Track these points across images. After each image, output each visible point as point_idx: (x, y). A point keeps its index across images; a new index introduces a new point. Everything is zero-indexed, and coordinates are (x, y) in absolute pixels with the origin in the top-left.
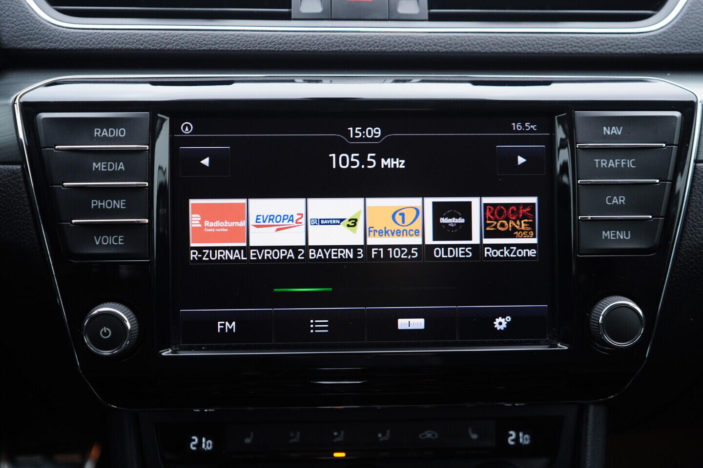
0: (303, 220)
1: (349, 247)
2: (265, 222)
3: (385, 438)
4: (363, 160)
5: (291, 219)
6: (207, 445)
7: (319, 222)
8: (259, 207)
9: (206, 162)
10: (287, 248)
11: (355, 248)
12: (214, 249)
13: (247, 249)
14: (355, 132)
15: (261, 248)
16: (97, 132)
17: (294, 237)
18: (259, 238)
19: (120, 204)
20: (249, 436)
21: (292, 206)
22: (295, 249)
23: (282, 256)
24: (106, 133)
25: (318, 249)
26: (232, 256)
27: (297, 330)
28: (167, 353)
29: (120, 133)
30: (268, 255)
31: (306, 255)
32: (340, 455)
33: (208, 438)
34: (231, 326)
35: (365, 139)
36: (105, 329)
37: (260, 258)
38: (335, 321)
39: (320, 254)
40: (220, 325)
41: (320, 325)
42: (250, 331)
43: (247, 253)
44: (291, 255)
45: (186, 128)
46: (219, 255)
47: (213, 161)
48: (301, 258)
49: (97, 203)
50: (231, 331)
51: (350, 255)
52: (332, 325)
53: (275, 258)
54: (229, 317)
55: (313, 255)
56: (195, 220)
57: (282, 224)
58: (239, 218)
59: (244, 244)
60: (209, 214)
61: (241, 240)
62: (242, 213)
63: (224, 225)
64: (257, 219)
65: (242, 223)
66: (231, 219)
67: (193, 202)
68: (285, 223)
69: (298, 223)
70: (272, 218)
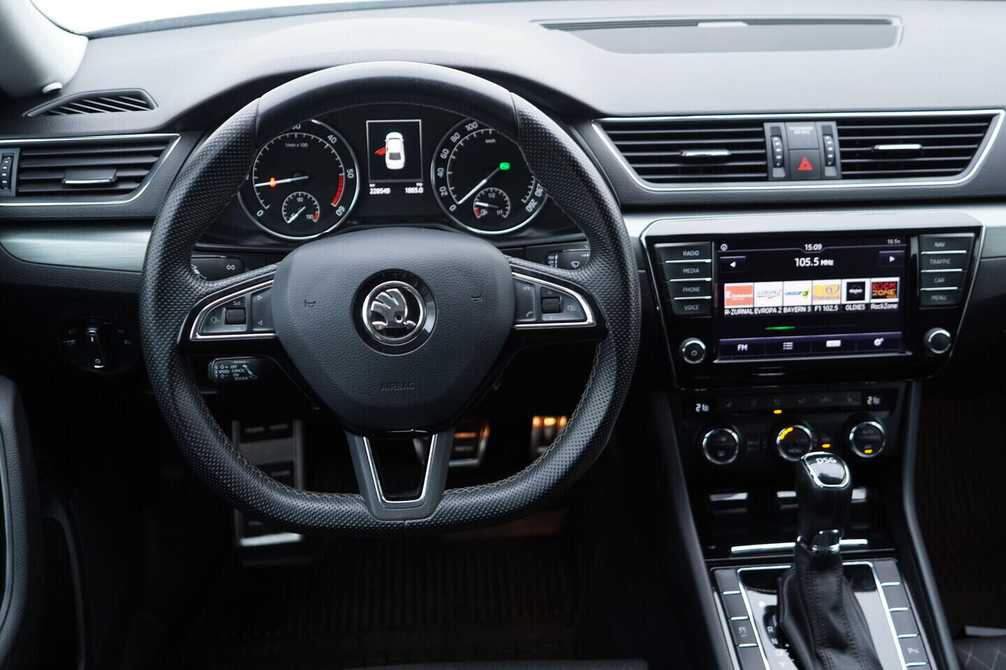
0: (781, 293)
1: (804, 306)
2: (762, 295)
3: (803, 402)
4: (812, 261)
5: (775, 293)
6: (706, 408)
7: (789, 294)
8: (760, 287)
9: (733, 265)
10: (773, 307)
11: (807, 307)
12: (737, 309)
13: (753, 309)
14: (809, 247)
15: (760, 308)
16: (685, 253)
17: (776, 302)
18: (759, 303)
19: (697, 290)
20: (729, 403)
21: (776, 286)
22: (777, 308)
23: (770, 311)
24: (689, 254)
25: (788, 307)
26: (746, 312)
27: (777, 348)
28: (716, 361)
29: (696, 253)
30: (763, 311)
31: (783, 310)
32: (778, 412)
33: (706, 405)
34: (745, 347)
35: (813, 251)
36: (694, 351)
37: (759, 312)
38: (796, 343)
39: (789, 310)
40: (739, 347)
41: (789, 346)
42: (754, 350)
43: (753, 311)
44: (775, 311)
45: (724, 247)
46: (739, 312)
47: (737, 264)
48: (779, 312)
49: (685, 289)
50: (744, 350)
51: (804, 310)
52: (794, 345)
53: (767, 313)
54: (744, 343)
55: (786, 311)
56: (727, 295)
57: (771, 295)
58: (749, 293)
59: (751, 306)
60: (734, 291)
61: (750, 304)
62: (750, 290)
63: (742, 297)
64: (759, 293)
65: (751, 296)
66: (746, 294)
67: (726, 285)
68: (773, 294)
69: (779, 295)
70: (766, 292)
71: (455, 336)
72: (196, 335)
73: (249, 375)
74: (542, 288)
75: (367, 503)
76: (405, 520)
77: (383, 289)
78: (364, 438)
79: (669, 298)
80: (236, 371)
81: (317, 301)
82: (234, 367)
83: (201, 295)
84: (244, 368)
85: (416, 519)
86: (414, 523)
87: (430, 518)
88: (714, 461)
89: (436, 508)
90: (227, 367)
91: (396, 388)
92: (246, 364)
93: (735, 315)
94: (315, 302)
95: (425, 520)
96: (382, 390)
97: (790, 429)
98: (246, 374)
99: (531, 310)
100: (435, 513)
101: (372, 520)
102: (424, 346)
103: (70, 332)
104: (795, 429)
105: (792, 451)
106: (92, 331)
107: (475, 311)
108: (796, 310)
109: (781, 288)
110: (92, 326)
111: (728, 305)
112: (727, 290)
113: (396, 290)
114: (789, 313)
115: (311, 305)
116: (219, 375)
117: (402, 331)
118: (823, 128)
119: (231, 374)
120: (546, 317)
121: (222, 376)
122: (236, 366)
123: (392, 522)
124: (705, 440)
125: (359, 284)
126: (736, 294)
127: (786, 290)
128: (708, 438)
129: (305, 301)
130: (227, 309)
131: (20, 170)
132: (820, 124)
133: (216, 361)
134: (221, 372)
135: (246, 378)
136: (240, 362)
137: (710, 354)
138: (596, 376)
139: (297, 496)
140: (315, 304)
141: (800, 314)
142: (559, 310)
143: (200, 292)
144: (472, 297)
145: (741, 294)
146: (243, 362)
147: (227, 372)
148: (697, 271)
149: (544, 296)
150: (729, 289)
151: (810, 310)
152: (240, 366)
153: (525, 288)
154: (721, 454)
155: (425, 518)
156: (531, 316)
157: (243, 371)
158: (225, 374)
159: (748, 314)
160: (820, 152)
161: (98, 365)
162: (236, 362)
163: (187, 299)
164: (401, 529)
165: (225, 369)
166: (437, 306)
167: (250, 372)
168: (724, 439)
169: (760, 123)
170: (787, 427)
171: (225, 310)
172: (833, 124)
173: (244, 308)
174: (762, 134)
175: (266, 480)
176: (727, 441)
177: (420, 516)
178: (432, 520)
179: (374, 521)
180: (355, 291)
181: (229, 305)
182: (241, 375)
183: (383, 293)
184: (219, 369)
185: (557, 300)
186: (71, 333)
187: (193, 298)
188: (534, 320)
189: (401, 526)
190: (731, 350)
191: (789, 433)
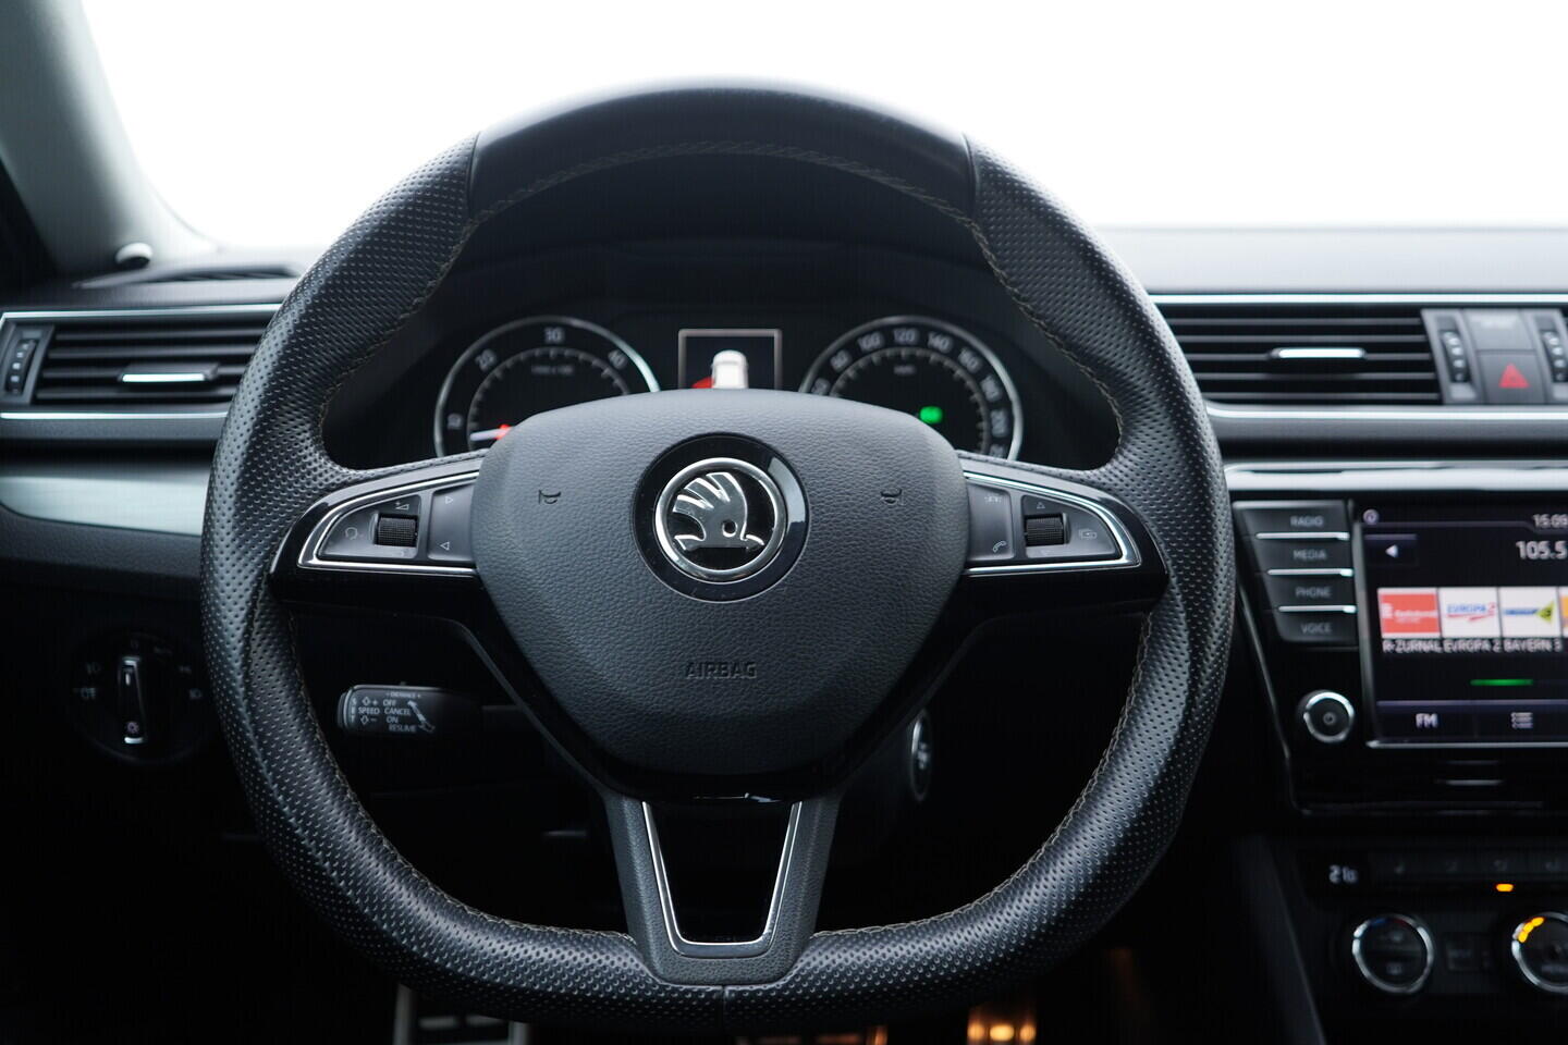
0: (1496, 610)
1: (1546, 639)
2: (1458, 612)
3: (1556, 868)
4: (1552, 548)
5: (1483, 609)
6: (1350, 876)
7: (1512, 612)
8: (1450, 597)
9: (1392, 551)
10: (1483, 639)
11: (1552, 640)
12: (1407, 640)
13: (1441, 641)
14: (1541, 520)
15: (1455, 640)
16: (1295, 521)
17: (1487, 628)
18: (1452, 628)
19: (1324, 592)
20: (1398, 865)
21: (1483, 596)
22: (1491, 641)
23: (1476, 646)
24: (1302, 522)
25: (1513, 639)
26: (1427, 647)
27: (1499, 724)
28: (1373, 744)
29: (1318, 521)
30: (1462, 646)
31: (1502, 646)
32: (1505, 888)
33: (1351, 868)
34: (1431, 719)
35: (1551, 528)
36: (1329, 715)
37: (1455, 649)
38: (1538, 715)
39: (1516, 646)
40: (1419, 718)
41: (1523, 719)
42: (1451, 724)
43: (1442, 645)
44: (1486, 646)
45: (1371, 517)
46: (1412, 647)
47: (1400, 551)
48: (1497, 649)
49: (1301, 591)
50: (1431, 725)
51: (1547, 646)
52: (1535, 719)
53: (1471, 649)
54: (1429, 711)
55: (1509, 647)
56: (1385, 611)
57: (1476, 613)
58: (1431, 608)
59: (1436, 635)
60: (1399, 604)
61: (1434, 631)
62: (1433, 603)
63: (1416, 615)
64: (1449, 609)
65: (1433, 614)
66: (1422, 609)
67: (1382, 592)
68: (1478, 613)
69: (1491, 614)
70: (1464, 608)
71: (847, 568)
72: (311, 558)
73: (417, 722)
74: (1024, 497)
75: (642, 950)
76: (724, 986)
77: (701, 473)
78: (644, 804)
79: (1270, 608)
80: (393, 711)
81: (563, 491)
82: (389, 703)
83: (333, 484)
84: (410, 708)
85: (750, 982)
86: (744, 991)
87: (781, 983)
88: (1378, 983)
89: (795, 961)
90: (375, 703)
91: (719, 674)
92: (414, 700)
93: (1404, 653)
94: (559, 495)
95: (769, 986)
96: (688, 678)
97: (1538, 921)
98: (413, 720)
99: (1004, 539)
100: (794, 972)
101: (650, 982)
102: (782, 585)
103: (90, 669)
104: (1547, 920)
105: (1549, 968)
106: (130, 662)
107: (888, 522)
108: (1531, 647)
109: (1494, 600)
110: (132, 653)
111: (1389, 631)
112: (1386, 601)
113: (727, 475)
114: (1516, 651)
115: (553, 499)
116: (359, 716)
117: (738, 554)
118: (1538, 321)
119: (382, 717)
120: (1033, 552)
121: (365, 720)
122: (394, 703)
123: (697, 988)
124: (1356, 946)
125: (651, 459)
126: (1404, 609)
127: (1506, 605)
128: (1363, 939)
129: (540, 492)
130: (380, 516)
131: (47, 363)
132: (1529, 315)
133: (354, 691)
134: (362, 710)
135: (413, 728)
136: (403, 695)
137: (1363, 727)
138: (1144, 681)
139: (488, 924)
140: (558, 499)
141: (1540, 654)
142: (1061, 538)
143: (331, 481)
144: (883, 495)
145: (1413, 609)
146: (408, 695)
147: (375, 711)
148: (1322, 555)
149: (1028, 513)
150: (1388, 599)
151: (1559, 647)
152: (402, 703)
153: (990, 499)
154: (1395, 970)
155: (770, 982)
156: (1002, 550)
157: (407, 712)
158: (370, 716)
159: (1432, 653)
160: (1538, 359)
161: (131, 736)
162: (395, 694)
163: (303, 488)
164: (715, 1004)
165: (371, 706)
166: (810, 506)
167: (421, 717)
168: (1397, 938)
169: (1414, 310)
170: (1527, 920)
171: (376, 517)
172: (1557, 316)
173: (416, 518)
174: (1421, 329)
175: (426, 885)
176: (1405, 941)
177: (759, 976)
178: (785, 987)
179: (655, 984)
180: (642, 472)
181: (386, 508)
182: (403, 720)
183: (699, 480)
184: (360, 704)
185: (1058, 519)
186: (89, 671)
187: (315, 489)
188: (1009, 556)
189: (714, 997)
190: (1402, 725)
191: (1536, 929)
